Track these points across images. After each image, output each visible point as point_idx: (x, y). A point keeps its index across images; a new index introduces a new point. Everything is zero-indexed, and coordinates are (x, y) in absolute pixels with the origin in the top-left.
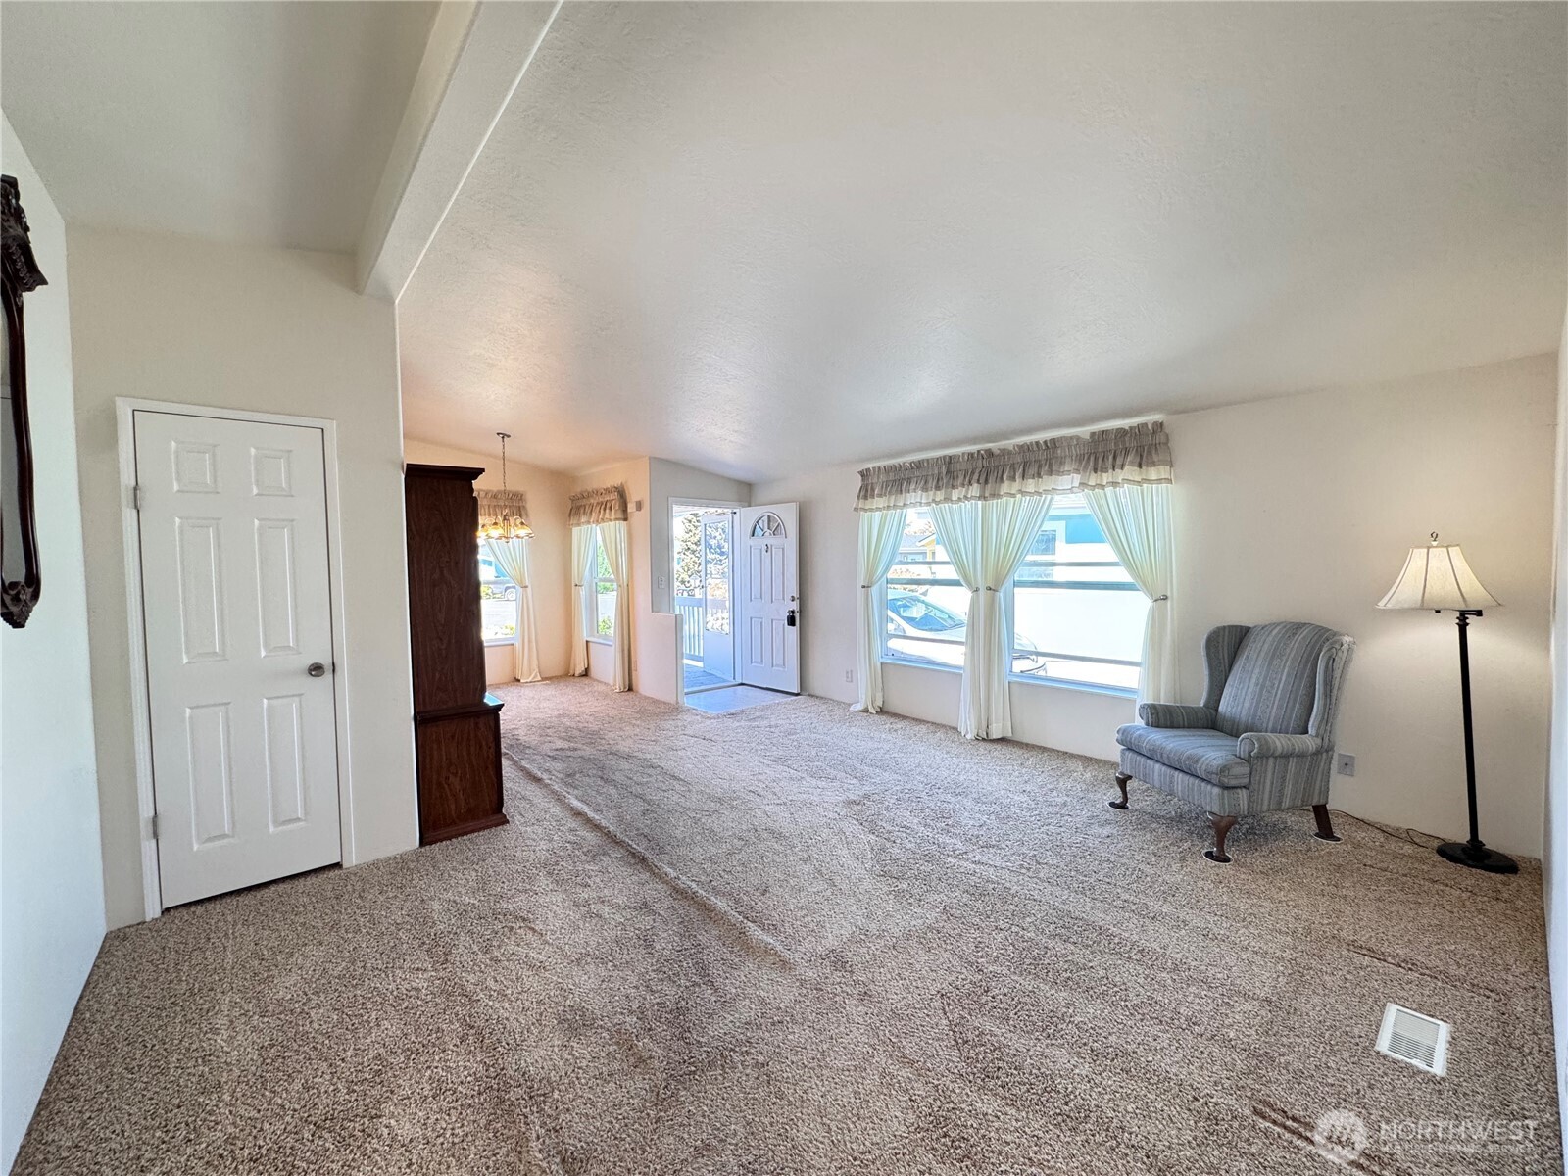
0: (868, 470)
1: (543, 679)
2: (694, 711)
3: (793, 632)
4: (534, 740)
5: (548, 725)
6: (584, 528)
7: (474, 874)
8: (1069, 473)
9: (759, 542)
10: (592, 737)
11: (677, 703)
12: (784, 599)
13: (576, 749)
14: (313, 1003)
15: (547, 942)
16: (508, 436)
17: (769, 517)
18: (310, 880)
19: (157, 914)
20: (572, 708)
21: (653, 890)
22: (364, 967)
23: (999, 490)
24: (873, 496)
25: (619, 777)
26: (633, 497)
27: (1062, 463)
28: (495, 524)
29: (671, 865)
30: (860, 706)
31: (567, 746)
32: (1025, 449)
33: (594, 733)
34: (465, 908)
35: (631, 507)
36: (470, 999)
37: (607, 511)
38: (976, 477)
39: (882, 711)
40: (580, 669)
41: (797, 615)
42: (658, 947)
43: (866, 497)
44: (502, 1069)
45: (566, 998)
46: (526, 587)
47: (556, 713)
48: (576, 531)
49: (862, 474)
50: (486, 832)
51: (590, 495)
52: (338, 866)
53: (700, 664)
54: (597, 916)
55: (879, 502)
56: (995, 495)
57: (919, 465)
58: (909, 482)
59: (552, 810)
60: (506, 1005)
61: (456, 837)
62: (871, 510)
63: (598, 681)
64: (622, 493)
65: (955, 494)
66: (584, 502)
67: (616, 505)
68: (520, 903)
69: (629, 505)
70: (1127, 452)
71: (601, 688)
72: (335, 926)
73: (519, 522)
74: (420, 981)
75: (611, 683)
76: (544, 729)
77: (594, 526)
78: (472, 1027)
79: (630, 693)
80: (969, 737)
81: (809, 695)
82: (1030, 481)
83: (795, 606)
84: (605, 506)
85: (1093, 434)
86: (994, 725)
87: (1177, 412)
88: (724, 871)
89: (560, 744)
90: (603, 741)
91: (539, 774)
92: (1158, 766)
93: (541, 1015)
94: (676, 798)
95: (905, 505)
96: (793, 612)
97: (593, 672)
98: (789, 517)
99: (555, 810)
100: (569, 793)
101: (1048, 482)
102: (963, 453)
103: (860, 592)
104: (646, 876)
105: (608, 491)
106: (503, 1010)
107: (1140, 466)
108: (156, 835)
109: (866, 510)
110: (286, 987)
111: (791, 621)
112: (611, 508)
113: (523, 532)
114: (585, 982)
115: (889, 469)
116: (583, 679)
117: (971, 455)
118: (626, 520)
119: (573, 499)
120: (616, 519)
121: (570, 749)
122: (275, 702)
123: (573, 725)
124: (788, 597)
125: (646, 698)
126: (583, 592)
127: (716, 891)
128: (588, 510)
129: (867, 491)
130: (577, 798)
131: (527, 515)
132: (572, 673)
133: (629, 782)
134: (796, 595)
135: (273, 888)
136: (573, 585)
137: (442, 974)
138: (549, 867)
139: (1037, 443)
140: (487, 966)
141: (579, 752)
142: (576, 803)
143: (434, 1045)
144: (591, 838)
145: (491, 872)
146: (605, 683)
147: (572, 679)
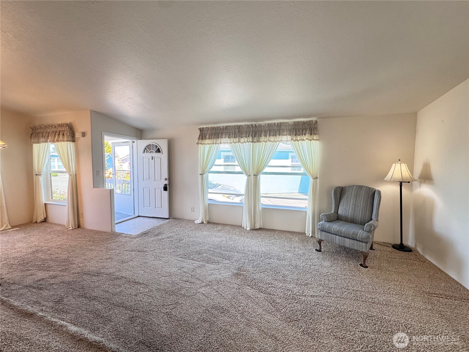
0: (203, 128)
1: (13, 227)
3: (166, 193)
4: (16, 275)
5: (26, 261)
6: (42, 145)
8: (286, 135)
9: (149, 155)
10: (65, 264)
11: (112, 231)
12: (161, 179)
13: (55, 277)
17: (153, 144)
20: (42, 244)
23: (260, 140)
24: (206, 139)
25: (97, 293)
26: (79, 130)
27: (283, 131)
30: (199, 221)
31: (47, 276)
32: (269, 125)
33: (64, 260)
35: (78, 135)
37: (61, 136)
38: (251, 134)
39: (209, 223)
40: (41, 218)
41: (168, 186)
43: (202, 139)
47: (30, 251)
48: (36, 146)
49: (200, 129)
51: (46, 127)
55: (207, 141)
56: (259, 141)
57: (227, 128)
58: (222, 134)
62: (205, 144)
63: (55, 224)
64: (71, 128)
65: (242, 140)
66: (42, 130)
67: (67, 133)
69: (76, 134)
70: (306, 130)
71: (59, 228)
75: (65, 223)
77: (50, 144)
79: (80, 229)
80: (248, 229)
81: (174, 218)
82: (272, 137)
83: (167, 182)
84: (59, 133)
85: (294, 122)
86: (257, 224)
87: (322, 118)
89: (41, 275)
90: (74, 266)
92: (337, 237)
94: (146, 299)
95: (221, 143)
96: (166, 185)
97: (51, 219)
98: (163, 145)
99: (57, 342)
100: (62, 320)
101: (278, 138)
102: (245, 125)
103: (200, 176)
105: (60, 125)
107: (311, 134)
109: (202, 144)
111: (165, 189)
112: (63, 135)
115: (213, 129)
116: (44, 224)
117: (248, 126)
118: (74, 141)
119: (33, 129)
120: (67, 141)
121: (50, 278)
123: (47, 257)
124: (163, 178)
125: (91, 231)
126: (41, 179)
128: (45, 135)
129: (203, 136)
130: (73, 323)
132: (35, 221)
133: (108, 295)
134: (167, 177)
136: (34, 174)
139: (274, 124)
146: (60, 225)
147: (35, 225)
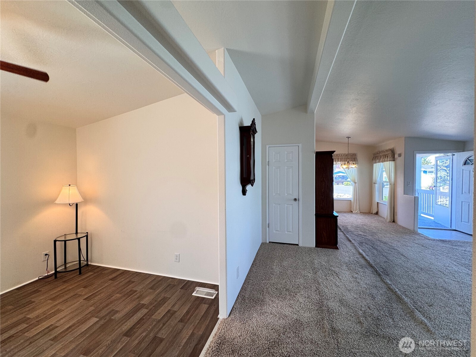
1: (360, 213)
2: (422, 235)
4: (352, 230)
5: (358, 226)
6: (378, 164)
7: (327, 258)
9: (470, 167)
10: (373, 234)
11: (414, 230)
13: (366, 236)
14: (289, 269)
15: (341, 282)
16: (350, 137)
18: (292, 246)
19: (268, 242)
20: (368, 223)
21: (380, 284)
22: (299, 267)
25: (379, 248)
26: (398, 152)
28: (345, 164)
29: (391, 280)
31: (363, 234)
34: (323, 265)
35: (396, 156)
36: (319, 284)
37: (386, 158)
40: (375, 211)
42: (376, 299)
44: (323, 302)
45: (343, 297)
46: (356, 183)
47: (362, 224)
48: (375, 165)
50: (332, 250)
51: (380, 152)
52: (298, 245)
53: (433, 218)
54: (358, 282)
59: (353, 250)
60: (327, 290)
61: (324, 248)
63: (381, 217)
64: (393, 152)
66: (378, 155)
67: (390, 155)
68: (337, 270)
69: (395, 155)
71: (382, 219)
72: (295, 257)
73: (352, 163)
74: (309, 275)
75: (385, 217)
76: (357, 227)
77: (381, 163)
78: (318, 290)
79: (394, 223)
84: (386, 156)
88: (413, 291)
89: (360, 233)
90: (377, 236)
91: (351, 240)
93: (335, 296)
94: (401, 261)
97: (380, 213)
99: (354, 251)
100: (359, 247)
104: (379, 279)
105: (387, 151)
106: (326, 290)
108: (269, 227)
110: (285, 263)
112: (388, 157)
113: (354, 166)
114: (349, 297)
116: (375, 215)
118: (394, 160)
119: (374, 154)
120: (390, 161)
121: (364, 235)
122: (287, 205)
123: (367, 228)
125: (400, 226)
126: (376, 185)
127: (406, 296)
128: (379, 158)
130: (362, 250)
131: (357, 160)
132: (371, 212)
133: (382, 251)
135: (286, 245)
136: (373, 182)
137: (314, 276)
138: (348, 265)
140: (325, 279)
141: (367, 237)
142: (361, 251)
143: (309, 288)
144: (363, 262)
145: (331, 259)
146: (384, 218)
147: (371, 214)
